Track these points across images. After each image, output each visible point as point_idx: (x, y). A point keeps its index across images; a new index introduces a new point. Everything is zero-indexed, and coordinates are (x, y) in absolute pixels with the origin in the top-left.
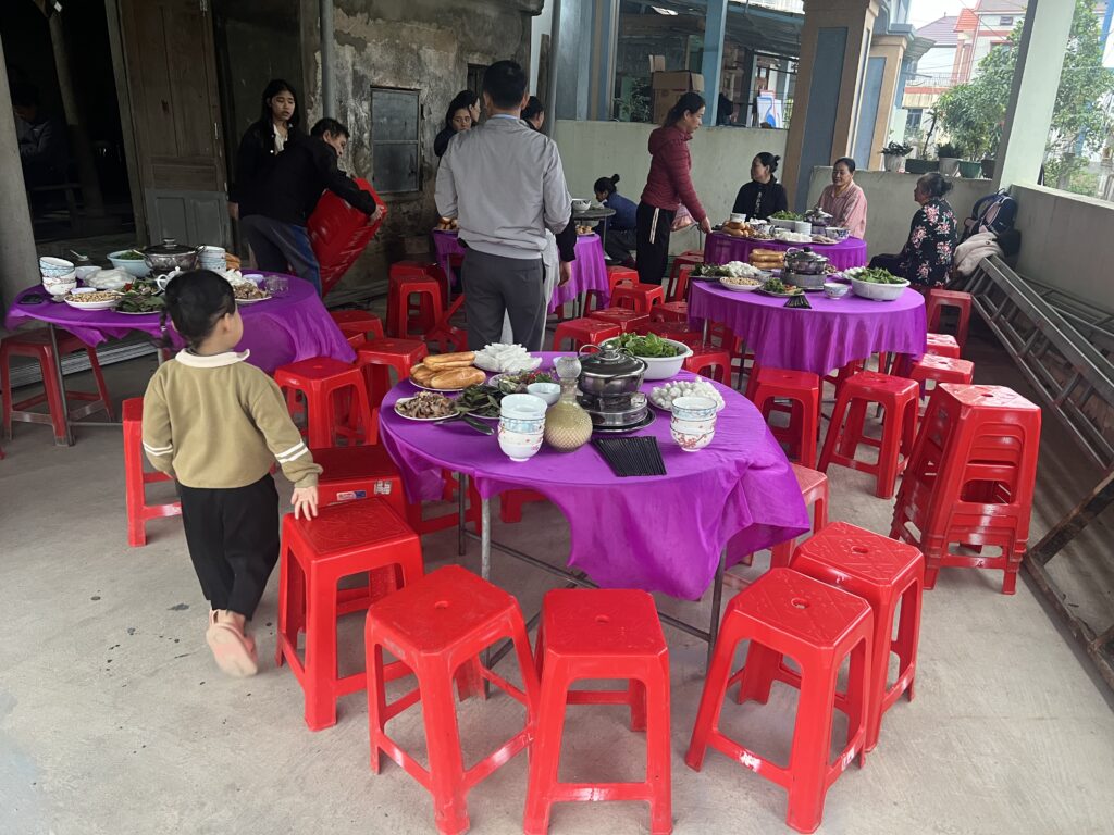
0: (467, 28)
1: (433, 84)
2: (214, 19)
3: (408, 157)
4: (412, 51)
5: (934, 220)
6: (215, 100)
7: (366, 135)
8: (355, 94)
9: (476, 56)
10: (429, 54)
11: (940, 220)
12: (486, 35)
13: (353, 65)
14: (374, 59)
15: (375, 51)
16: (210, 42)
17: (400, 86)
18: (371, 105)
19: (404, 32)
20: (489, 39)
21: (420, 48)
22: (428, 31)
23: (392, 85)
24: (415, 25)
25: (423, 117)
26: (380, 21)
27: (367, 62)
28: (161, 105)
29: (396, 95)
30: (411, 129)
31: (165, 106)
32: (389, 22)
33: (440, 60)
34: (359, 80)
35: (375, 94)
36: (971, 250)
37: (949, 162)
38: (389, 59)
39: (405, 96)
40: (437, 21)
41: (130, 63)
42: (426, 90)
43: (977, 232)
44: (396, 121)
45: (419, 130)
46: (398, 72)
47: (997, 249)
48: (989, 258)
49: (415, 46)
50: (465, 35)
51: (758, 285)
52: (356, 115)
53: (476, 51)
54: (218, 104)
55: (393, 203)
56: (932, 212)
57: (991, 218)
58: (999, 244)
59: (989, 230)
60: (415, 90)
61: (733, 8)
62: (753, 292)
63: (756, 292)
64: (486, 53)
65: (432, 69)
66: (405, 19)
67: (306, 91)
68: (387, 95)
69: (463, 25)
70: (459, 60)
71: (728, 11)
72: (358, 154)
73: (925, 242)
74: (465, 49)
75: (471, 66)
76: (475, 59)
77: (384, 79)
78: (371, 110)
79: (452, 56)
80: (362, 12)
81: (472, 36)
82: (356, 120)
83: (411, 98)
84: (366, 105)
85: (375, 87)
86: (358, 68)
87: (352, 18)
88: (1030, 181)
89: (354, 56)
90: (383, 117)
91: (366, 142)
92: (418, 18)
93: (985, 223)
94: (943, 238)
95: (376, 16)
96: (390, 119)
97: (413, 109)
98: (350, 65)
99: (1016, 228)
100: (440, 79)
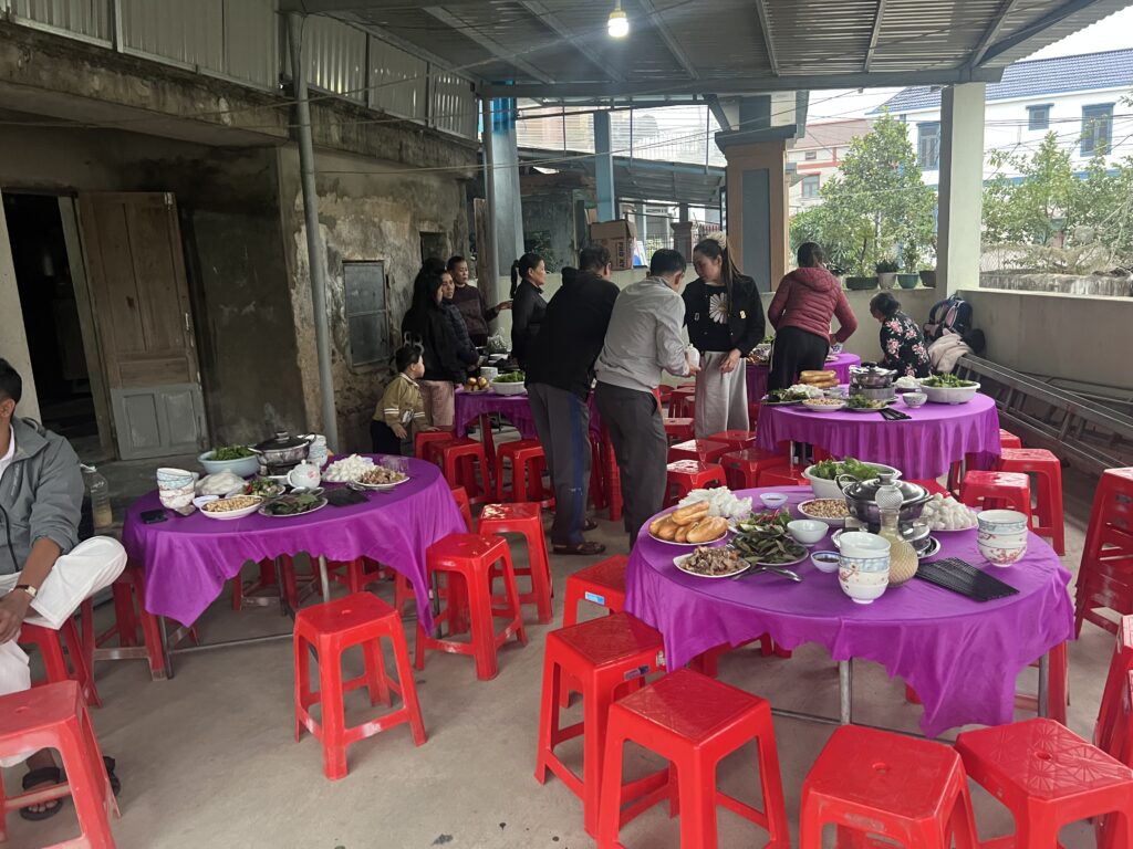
0: (416, 199)
1: (394, 254)
2: (180, 213)
3: (378, 326)
4: (374, 224)
5: (900, 330)
6: (184, 290)
7: (342, 309)
8: (331, 269)
9: (427, 224)
10: (389, 226)
11: (905, 328)
12: (432, 204)
13: (327, 243)
14: (344, 235)
15: (344, 228)
16: (176, 235)
17: (367, 259)
18: (344, 280)
19: (367, 208)
20: (435, 207)
21: (381, 221)
22: (385, 204)
23: (360, 259)
24: (375, 199)
25: (388, 287)
26: (346, 198)
27: (338, 239)
28: (126, 303)
29: (364, 268)
30: (379, 298)
31: (130, 302)
32: (354, 199)
33: (397, 231)
34: (332, 256)
35: (346, 269)
36: (945, 351)
37: (888, 276)
38: (356, 234)
39: (371, 268)
40: (392, 194)
41: (91, 262)
42: (389, 260)
43: (942, 335)
44: (366, 293)
45: (386, 299)
46: (364, 246)
47: (967, 347)
48: (964, 356)
49: (376, 220)
50: (416, 205)
51: (844, 404)
52: (333, 291)
53: (426, 219)
54: (187, 295)
55: (370, 373)
56: (894, 324)
57: (951, 320)
58: (967, 342)
59: (952, 332)
60: (380, 261)
61: (617, 162)
62: (838, 410)
63: (844, 410)
64: (434, 221)
65: (391, 240)
66: (366, 195)
67: (289, 272)
68: (357, 268)
69: (413, 197)
70: (413, 229)
71: (614, 166)
72: (338, 328)
73: (901, 351)
74: (417, 218)
75: (422, 234)
76: (425, 228)
77: (353, 254)
78: (344, 284)
79: (407, 226)
80: (332, 192)
81: (421, 205)
82: (333, 296)
83: (378, 270)
84: (340, 280)
85: (346, 262)
86: (331, 245)
87: (323, 199)
88: (973, 285)
89: (327, 234)
90: (354, 290)
91: (343, 316)
92: (377, 193)
93: (947, 326)
94: (914, 341)
95: (342, 195)
96: (361, 291)
97: (380, 280)
98: (324, 243)
99: (975, 326)
100: (399, 249)
